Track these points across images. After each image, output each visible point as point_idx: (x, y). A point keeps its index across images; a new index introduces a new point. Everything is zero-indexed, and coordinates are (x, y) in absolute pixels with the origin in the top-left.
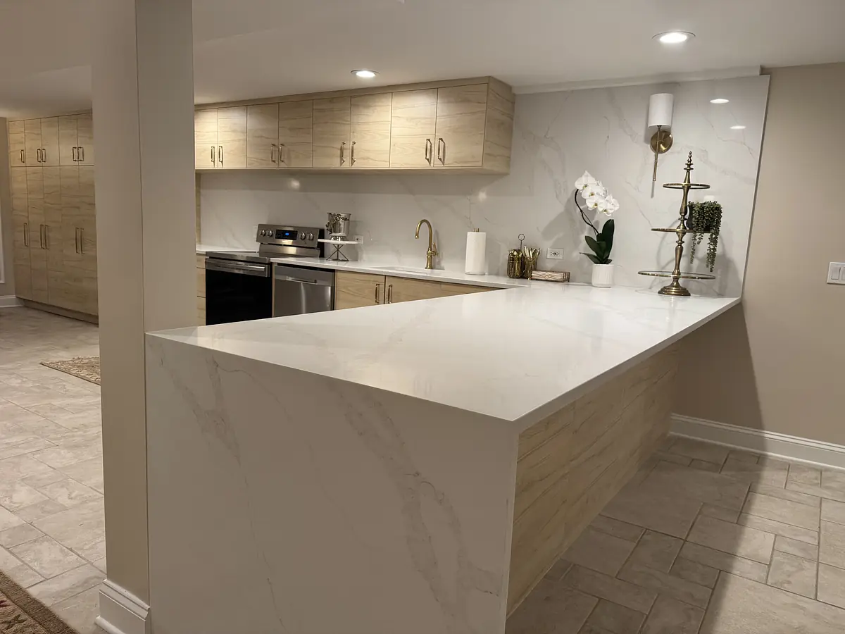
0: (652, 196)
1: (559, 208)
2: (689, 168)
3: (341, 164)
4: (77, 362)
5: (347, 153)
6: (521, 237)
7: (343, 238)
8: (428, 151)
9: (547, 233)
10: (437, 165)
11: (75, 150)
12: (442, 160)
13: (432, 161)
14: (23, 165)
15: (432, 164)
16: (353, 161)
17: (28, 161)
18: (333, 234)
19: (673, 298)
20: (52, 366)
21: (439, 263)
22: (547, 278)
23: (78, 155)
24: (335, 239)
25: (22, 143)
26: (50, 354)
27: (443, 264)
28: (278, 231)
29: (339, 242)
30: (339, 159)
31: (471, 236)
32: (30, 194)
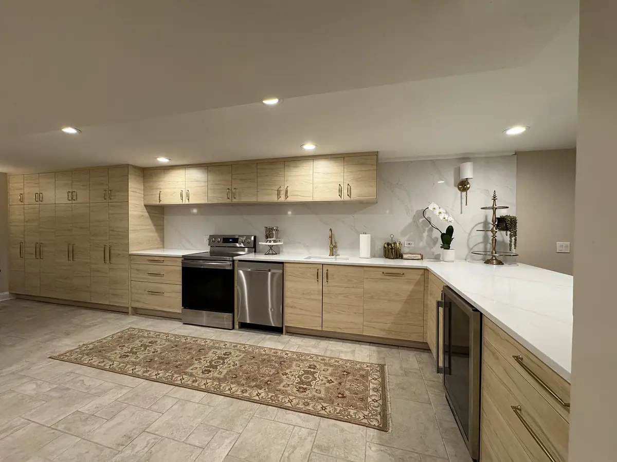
0: (461, 213)
1: (409, 220)
2: (494, 199)
3: (278, 199)
4: (83, 348)
5: (283, 193)
6: (392, 236)
7: (275, 241)
8: (340, 191)
9: (403, 233)
10: (345, 197)
11: (70, 194)
12: (349, 195)
13: (342, 196)
14: (22, 203)
15: (342, 198)
16: (287, 197)
17: (26, 202)
18: (269, 239)
19: (495, 266)
20: (61, 358)
21: (336, 252)
22: (413, 258)
23: (72, 196)
24: (270, 242)
25: (21, 189)
26: (54, 343)
27: (339, 252)
28: (224, 238)
29: (272, 243)
30: (277, 196)
31: (362, 237)
32: (26, 222)
